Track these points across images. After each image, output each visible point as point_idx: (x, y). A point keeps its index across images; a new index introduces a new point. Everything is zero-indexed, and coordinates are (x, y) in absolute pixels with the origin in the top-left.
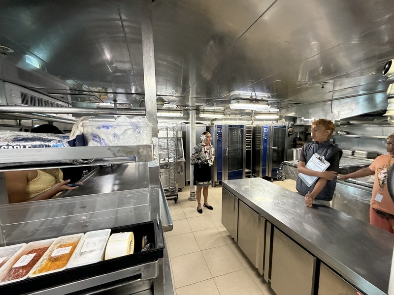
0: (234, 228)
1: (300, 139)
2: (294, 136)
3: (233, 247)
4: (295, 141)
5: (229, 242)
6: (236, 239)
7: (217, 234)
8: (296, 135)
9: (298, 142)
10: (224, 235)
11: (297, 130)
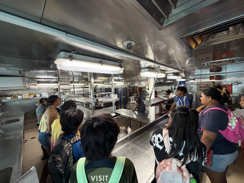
1: (132, 92)
2: (130, 91)
4: (130, 93)
8: (131, 91)
9: (132, 94)
11: (131, 89)
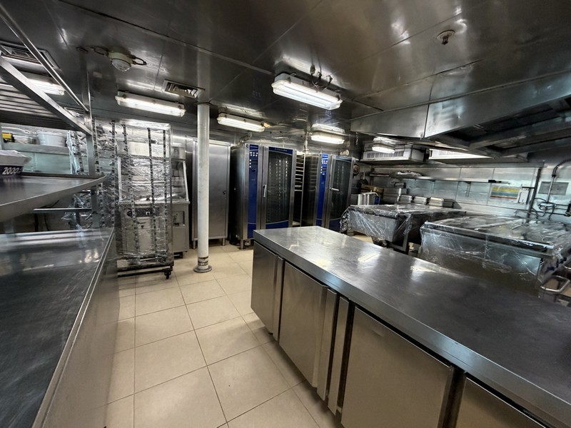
0: (273, 314)
1: (366, 182)
2: (359, 177)
3: (270, 348)
4: (359, 184)
5: (264, 340)
6: (276, 335)
7: (242, 328)
8: (362, 176)
9: (363, 186)
10: (256, 328)
11: (363, 169)
